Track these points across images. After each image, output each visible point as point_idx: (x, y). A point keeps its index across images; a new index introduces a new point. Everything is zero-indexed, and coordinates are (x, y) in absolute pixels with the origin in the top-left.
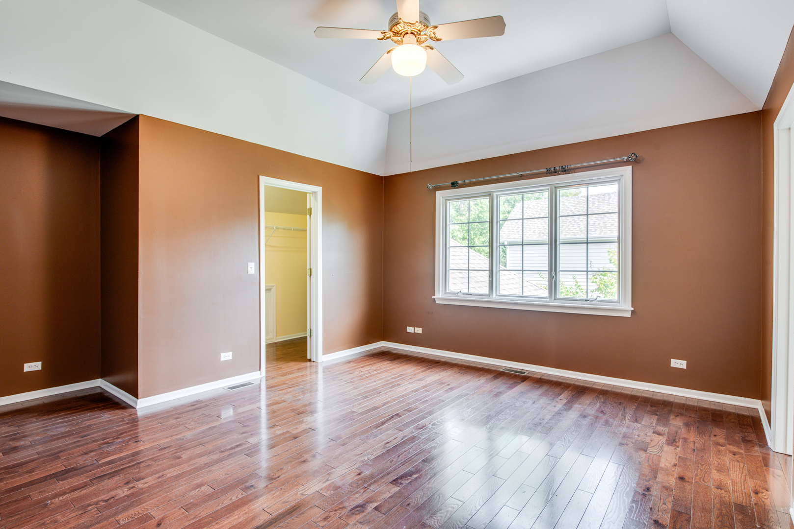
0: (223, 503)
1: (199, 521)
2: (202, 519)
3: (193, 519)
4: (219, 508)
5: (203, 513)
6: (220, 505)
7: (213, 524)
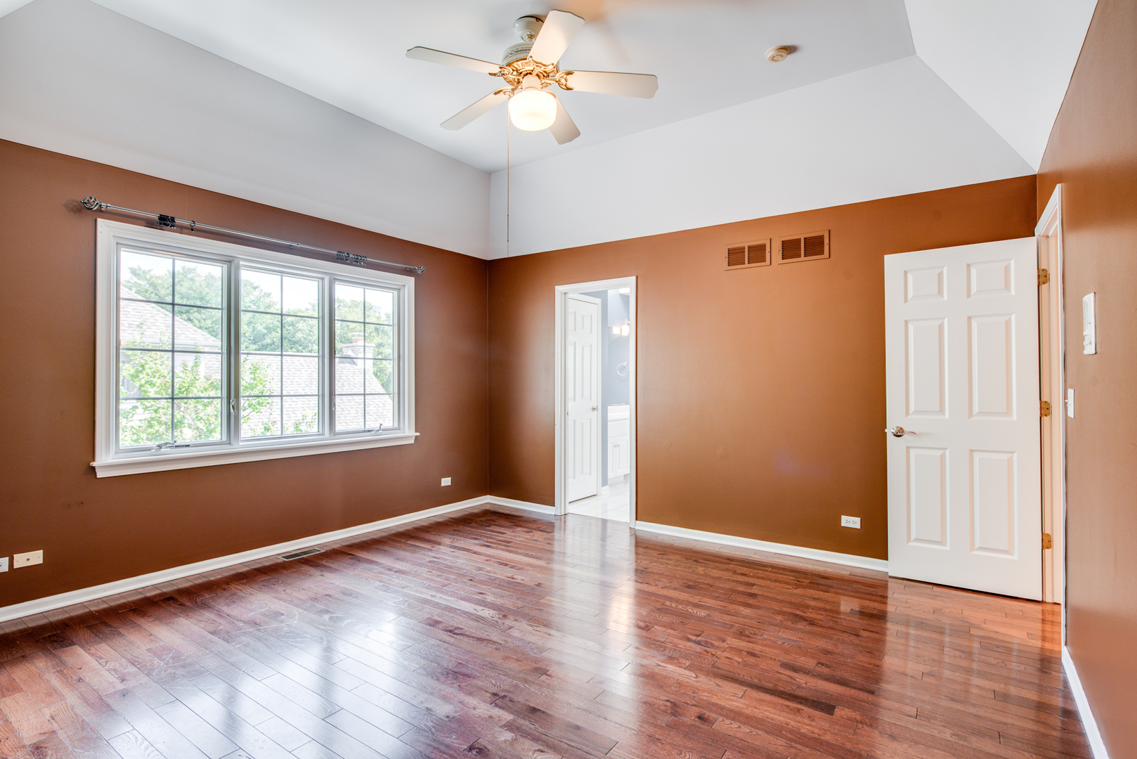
0: (751, 732)
1: (796, 742)
2: (790, 740)
3: (794, 747)
4: (760, 732)
5: (779, 742)
6: (754, 733)
7: (791, 727)
